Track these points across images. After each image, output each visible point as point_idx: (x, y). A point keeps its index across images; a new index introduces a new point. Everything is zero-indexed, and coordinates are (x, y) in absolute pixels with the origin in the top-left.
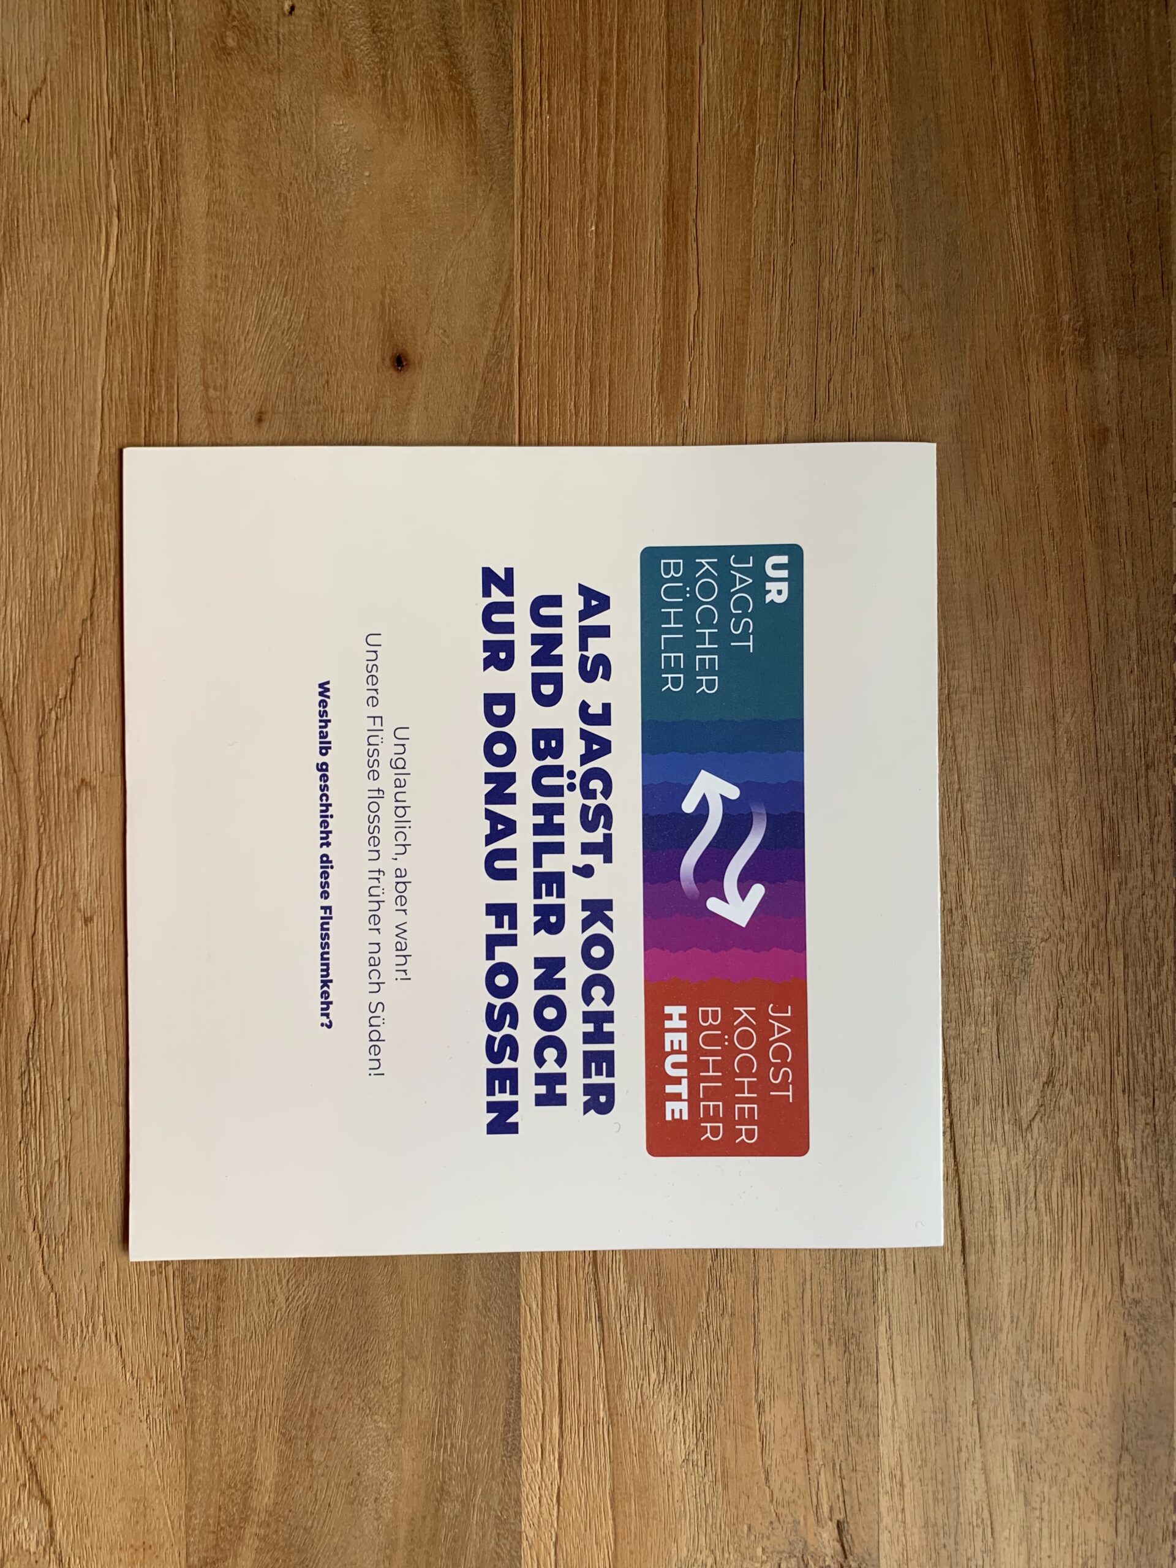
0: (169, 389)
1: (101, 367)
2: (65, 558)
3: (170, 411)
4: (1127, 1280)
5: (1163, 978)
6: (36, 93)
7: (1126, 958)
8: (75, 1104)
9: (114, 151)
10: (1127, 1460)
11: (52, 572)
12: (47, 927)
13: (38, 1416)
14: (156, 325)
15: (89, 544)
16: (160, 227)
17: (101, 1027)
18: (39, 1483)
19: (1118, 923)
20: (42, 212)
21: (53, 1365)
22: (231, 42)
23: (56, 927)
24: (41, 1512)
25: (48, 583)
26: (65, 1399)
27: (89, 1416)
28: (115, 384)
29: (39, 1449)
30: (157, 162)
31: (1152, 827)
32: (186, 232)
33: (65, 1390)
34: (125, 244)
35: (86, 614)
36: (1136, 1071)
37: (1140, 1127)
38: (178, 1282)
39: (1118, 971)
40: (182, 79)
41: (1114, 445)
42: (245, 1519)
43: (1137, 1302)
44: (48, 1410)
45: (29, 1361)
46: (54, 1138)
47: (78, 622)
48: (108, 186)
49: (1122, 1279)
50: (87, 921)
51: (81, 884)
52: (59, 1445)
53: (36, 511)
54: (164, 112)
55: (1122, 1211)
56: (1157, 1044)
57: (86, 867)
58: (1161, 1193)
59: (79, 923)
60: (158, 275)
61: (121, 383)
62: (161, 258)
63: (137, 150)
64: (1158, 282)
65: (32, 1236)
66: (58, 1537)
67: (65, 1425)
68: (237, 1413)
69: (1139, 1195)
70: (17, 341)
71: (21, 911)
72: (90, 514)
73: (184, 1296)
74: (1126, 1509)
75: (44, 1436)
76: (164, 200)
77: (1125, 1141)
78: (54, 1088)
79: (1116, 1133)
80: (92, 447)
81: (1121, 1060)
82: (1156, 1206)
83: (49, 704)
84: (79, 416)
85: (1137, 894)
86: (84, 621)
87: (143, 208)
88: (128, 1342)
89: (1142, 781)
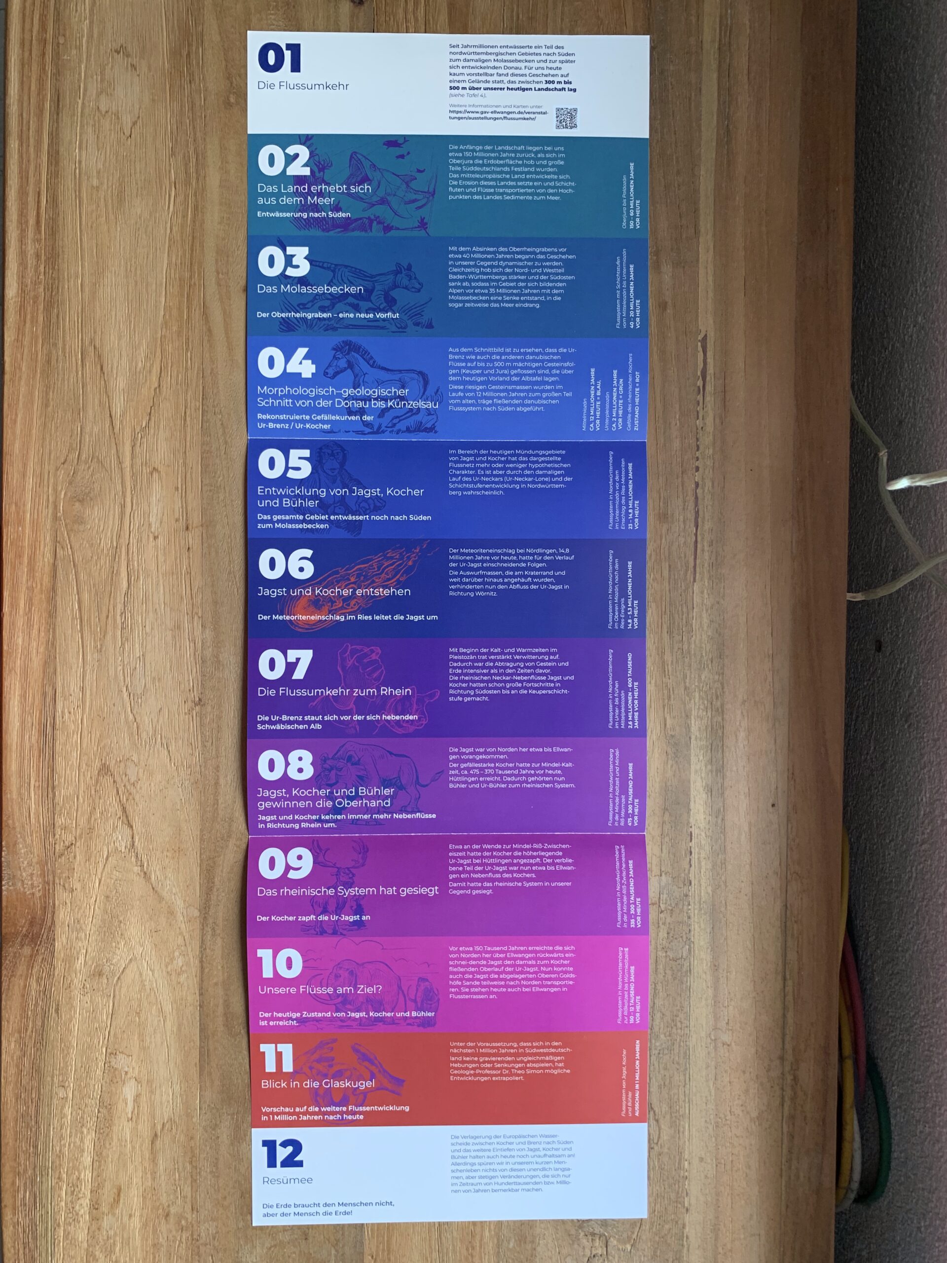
0: (199, 274)
1: (166, 261)
2: (147, 357)
3: (200, 285)
4: (668, 726)
5: (688, 576)
6: (135, 123)
7: (670, 566)
8: (148, 629)
9: (173, 154)
10: (667, 814)
11: (140, 364)
12: (135, 541)
13: (127, 784)
14: (193, 241)
15: (159, 350)
16: (195, 193)
17: (162, 591)
18: (127, 817)
19: (666, 549)
20: (137, 184)
21: (135, 758)
22: (232, 100)
23: (140, 541)
24: (128, 831)
25: (138, 370)
26: (141, 775)
27: (152, 785)
28: (173, 271)
29: (127, 800)
30: (194, 160)
31: (684, 502)
32: (209, 195)
33: (141, 771)
34: (178, 200)
35: (156, 385)
36: (674, 623)
37: (676, 649)
38: (198, 719)
39: (666, 573)
40: (208, 118)
41: (669, 311)
42: (229, 836)
43: (672, 736)
44: (132, 781)
45: (123, 756)
46: (137, 646)
47: (153, 389)
48: (170, 171)
49: (665, 725)
50: (155, 538)
51: (153, 519)
52: (137, 798)
53: (132, 333)
54: (198, 134)
55: (666, 692)
56: (685, 610)
57: (155, 511)
58: (685, 683)
59: (151, 539)
60: (195, 216)
61: (175, 270)
62: (196, 208)
63: (184, 154)
64: (693, 231)
65: (125, 694)
66: (136, 844)
67: (141, 788)
68: (227, 783)
69: (674, 684)
70: (124, 248)
71: (122, 533)
72: (159, 335)
73: (201, 725)
74: (667, 839)
75: (130, 794)
76: (198, 179)
77: (668, 657)
78: (138, 621)
79: (663, 653)
80: (160, 302)
81: (666, 618)
82: (683, 689)
83: (138, 430)
84: (154, 286)
85: (676, 535)
86: (155, 389)
87: (187, 183)
88: (172, 748)
89: (680, 479)
